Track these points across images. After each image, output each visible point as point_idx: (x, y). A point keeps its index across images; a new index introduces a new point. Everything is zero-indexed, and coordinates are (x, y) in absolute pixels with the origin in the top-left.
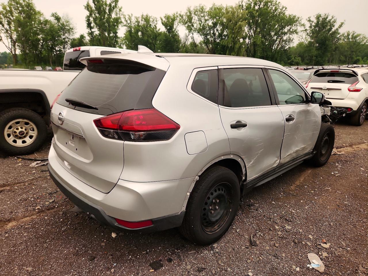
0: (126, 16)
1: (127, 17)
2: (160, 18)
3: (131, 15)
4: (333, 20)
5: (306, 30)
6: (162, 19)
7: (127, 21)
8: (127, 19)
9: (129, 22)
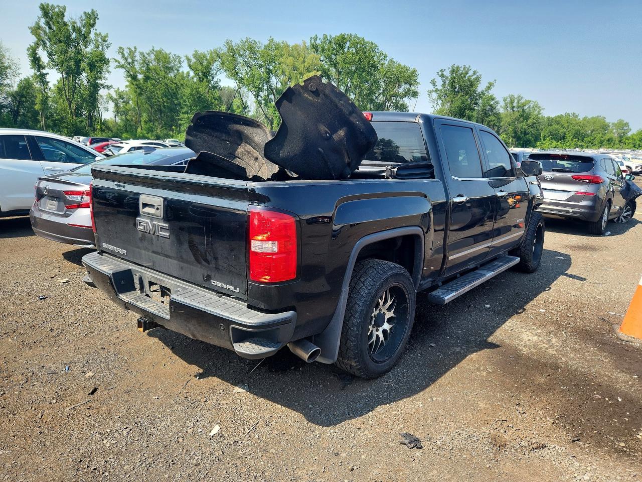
0: (125, 50)
1: (126, 52)
2: (186, 56)
3: (133, 49)
4: (475, 77)
5: (437, 90)
6: (189, 60)
7: (126, 59)
8: (126, 55)
9: (130, 60)
